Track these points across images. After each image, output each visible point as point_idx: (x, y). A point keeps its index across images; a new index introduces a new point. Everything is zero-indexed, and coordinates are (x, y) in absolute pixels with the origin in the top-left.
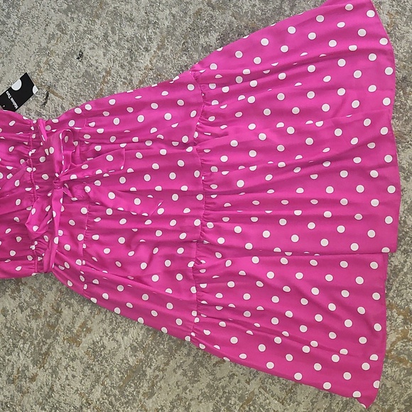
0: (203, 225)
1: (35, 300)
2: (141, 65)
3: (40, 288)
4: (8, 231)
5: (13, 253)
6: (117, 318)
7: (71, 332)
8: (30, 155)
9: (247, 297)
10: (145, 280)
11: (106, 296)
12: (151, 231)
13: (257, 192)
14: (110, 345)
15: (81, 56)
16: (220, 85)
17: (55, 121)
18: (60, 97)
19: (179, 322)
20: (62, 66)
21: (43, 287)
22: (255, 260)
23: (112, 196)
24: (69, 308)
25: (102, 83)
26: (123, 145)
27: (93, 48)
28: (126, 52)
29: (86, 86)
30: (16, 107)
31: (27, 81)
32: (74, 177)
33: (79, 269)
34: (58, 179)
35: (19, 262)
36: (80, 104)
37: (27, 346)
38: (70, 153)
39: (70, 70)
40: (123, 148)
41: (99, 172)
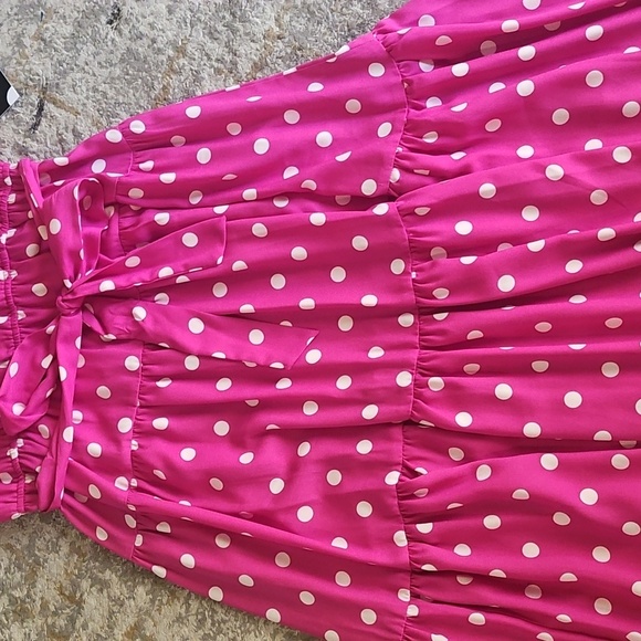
0: (419, 384)
1: (18, 575)
2: (256, 29)
3: (30, 547)
10: (282, 518)
15: (117, 16)
18: (71, 110)
20: (73, 41)
21: (38, 543)
22: (549, 461)
24: (101, 590)
25: (166, 74)
29: (129, 83)
32: (107, 285)
34: (72, 292)
39: (92, 48)
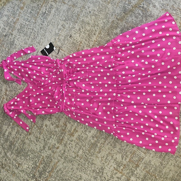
0: (117, 95)
1: (57, 121)
2: (93, 40)
3: (59, 117)
4: (47, 98)
5: (49, 105)
7: (71, 132)
8: (54, 71)
9: (132, 119)
11: (83, 120)
12: (98, 97)
13: (135, 84)
14: (85, 136)
15: (71, 36)
16: (121, 47)
17: (63, 60)
18: (64, 51)
19: (109, 128)
22: (135, 107)
23: (84, 85)
24: (70, 124)
25: (79, 46)
26: (87, 68)
27: (75, 34)
28: (87, 35)
29: (73, 47)
30: (48, 54)
31: (51, 45)
32: (70, 79)
33: (73, 111)
34: (65, 80)
35: (51, 108)
36: (71, 53)
37: (55, 137)
38: (69, 71)
39: (67, 41)
41: (79, 77)
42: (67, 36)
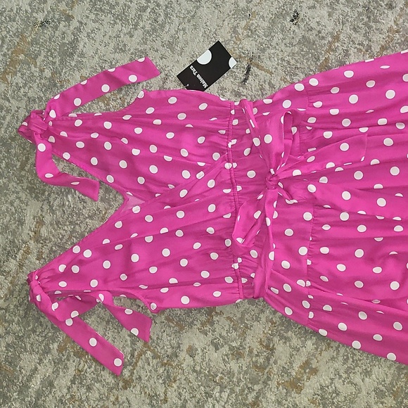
1: (234, 334)
2: (383, 27)
3: (242, 318)
4: (197, 246)
5: (205, 274)
6: (354, 354)
7: (289, 374)
8: (230, 146)
10: (399, 304)
11: (343, 326)
14: (345, 390)
15: (296, 16)
17: (268, 101)
18: (267, 71)
20: (269, 33)
21: (247, 316)
23: (346, 196)
24: (285, 343)
25: (327, 51)
26: (364, 130)
27: (314, 7)
28: (360, 10)
29: (304, 56)
30: (205, 85)
32: (297, 172)
33: (305, 292)
35: (216, 285)
37: (225, 395)
39: (281, 36)
40: (364, 133)
41: (330, 165)
42: (280, 15)
